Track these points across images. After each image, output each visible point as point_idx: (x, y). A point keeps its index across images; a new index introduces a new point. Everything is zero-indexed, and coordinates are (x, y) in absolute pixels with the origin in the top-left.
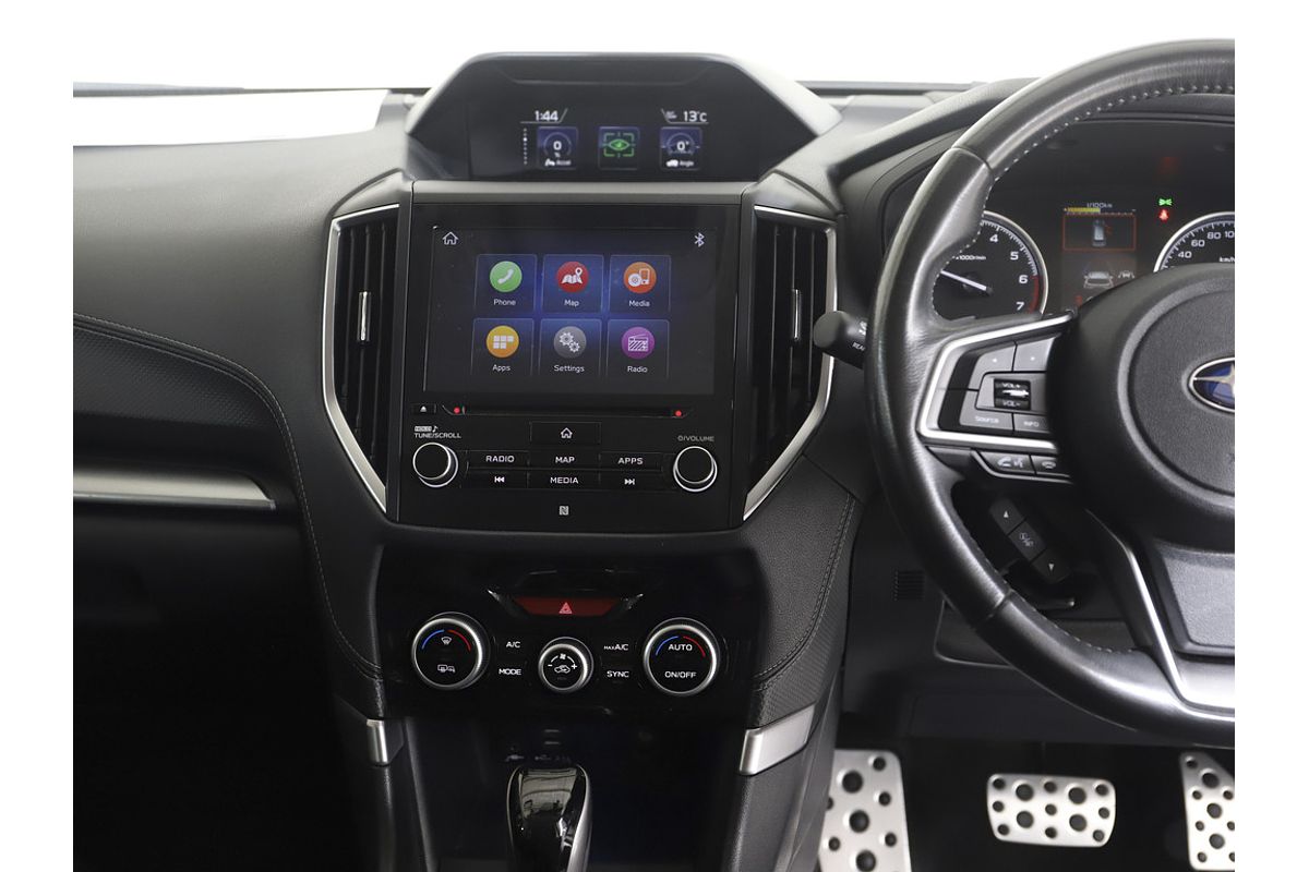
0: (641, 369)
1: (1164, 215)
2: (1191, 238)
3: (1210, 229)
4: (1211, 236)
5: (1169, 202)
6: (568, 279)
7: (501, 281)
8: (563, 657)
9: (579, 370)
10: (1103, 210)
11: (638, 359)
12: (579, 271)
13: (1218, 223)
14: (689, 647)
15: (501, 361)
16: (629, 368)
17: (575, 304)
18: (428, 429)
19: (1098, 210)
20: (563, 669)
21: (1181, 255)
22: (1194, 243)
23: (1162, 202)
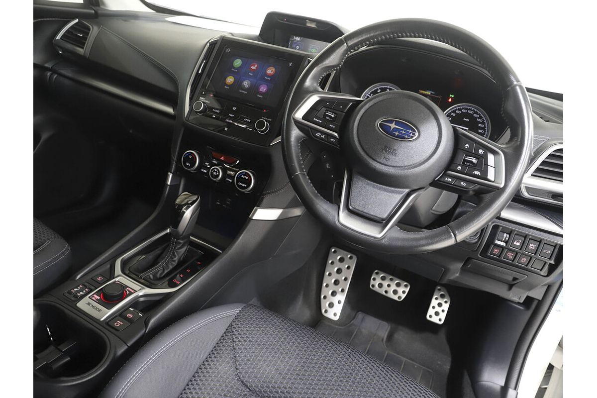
0: (261, 97)
1: (450, 100)
2: (457, 110)
3: (464, 108)
4: (463, 111)
5: (453, 96)
6: (253, 67)
7: (236, 64)
8: (216, 170)
9: (245, 92)
10: (431, 94)
11: (261, 93)
12: (256, 66)
13: (467, 107)
14: (247, 178)
15: (227, 85)
16: (258, 95)
17: (251, 74)
18: (203, 98)
19: (430, 93)
20: (215, 173)
21: (452, 114)
22: (457, 111)
23: (451, 96)
